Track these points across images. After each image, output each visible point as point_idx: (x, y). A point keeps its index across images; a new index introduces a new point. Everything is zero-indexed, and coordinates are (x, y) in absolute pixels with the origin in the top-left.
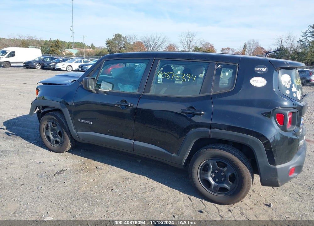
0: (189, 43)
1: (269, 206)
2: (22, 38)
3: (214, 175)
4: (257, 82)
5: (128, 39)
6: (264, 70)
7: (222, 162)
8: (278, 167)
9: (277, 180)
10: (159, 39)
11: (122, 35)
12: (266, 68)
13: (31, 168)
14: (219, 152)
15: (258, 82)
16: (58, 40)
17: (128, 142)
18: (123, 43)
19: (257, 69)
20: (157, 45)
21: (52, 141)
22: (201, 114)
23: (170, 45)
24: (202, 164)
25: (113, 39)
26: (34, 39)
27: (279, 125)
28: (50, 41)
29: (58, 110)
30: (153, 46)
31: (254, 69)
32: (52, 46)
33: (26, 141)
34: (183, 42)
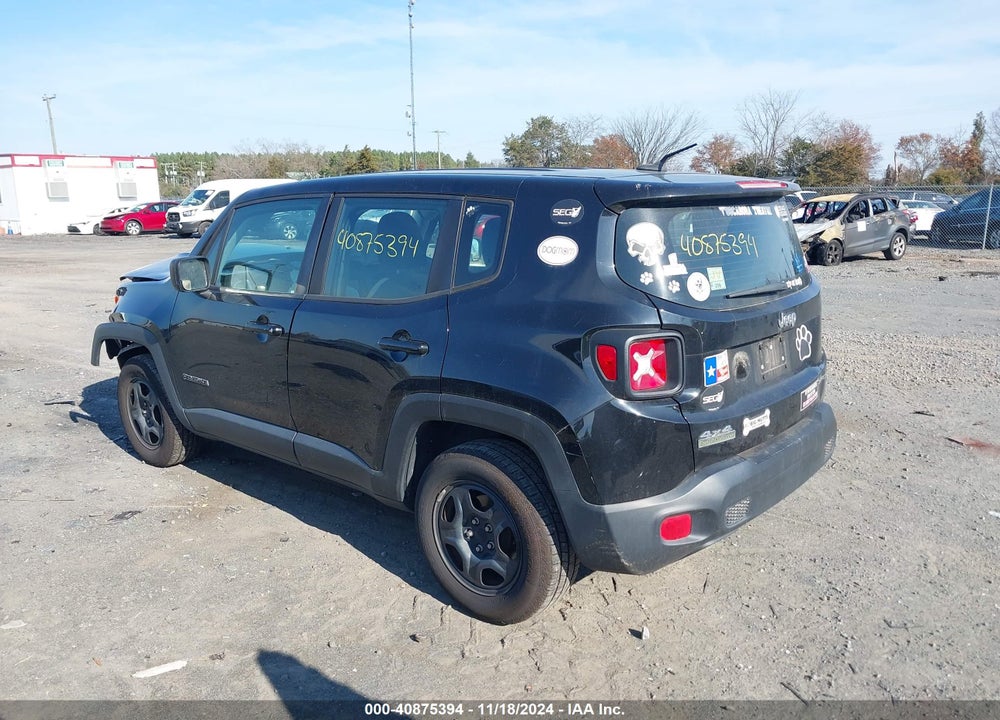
0: (772, 130)
1: (638, 635)
2: (272, 152)
3: (471, 534)
4: (553, 250)
5: (570, 130)
6: (575, 213)
7: (482, 493)
8: (609, 508)
9: (614, 551)
10: (670, 125)
11: (554, 120)
12: (579, 209)
13: (64, 503)
14: (471, 461)
15: (558, 251)
16: (366, 149)
17: (282, 436)
18: (558, 144)
19: (558, 212)
20: (666, 144)
21: (144, 433)
22: (419, 353)
23: (716, 138)
24: (440, 500)
25: (529, 135)
26: (302, 150)
27: (606, 379)
28: (346, 154)
29: (143, 350)
30: (652, 145)
31: (550, 211)
32: (349, 169)
33: (103, 435)
34: (752, 127)
